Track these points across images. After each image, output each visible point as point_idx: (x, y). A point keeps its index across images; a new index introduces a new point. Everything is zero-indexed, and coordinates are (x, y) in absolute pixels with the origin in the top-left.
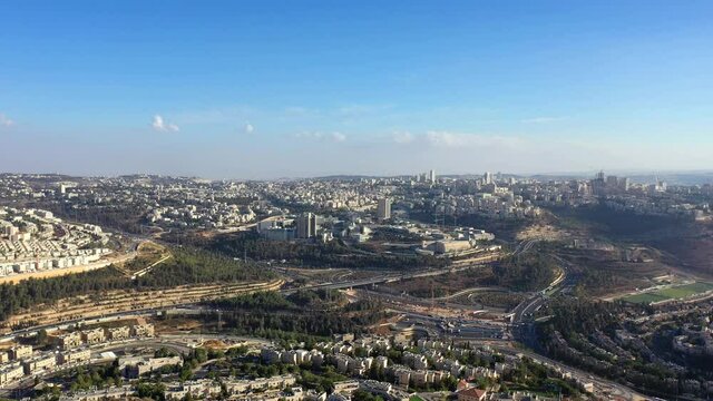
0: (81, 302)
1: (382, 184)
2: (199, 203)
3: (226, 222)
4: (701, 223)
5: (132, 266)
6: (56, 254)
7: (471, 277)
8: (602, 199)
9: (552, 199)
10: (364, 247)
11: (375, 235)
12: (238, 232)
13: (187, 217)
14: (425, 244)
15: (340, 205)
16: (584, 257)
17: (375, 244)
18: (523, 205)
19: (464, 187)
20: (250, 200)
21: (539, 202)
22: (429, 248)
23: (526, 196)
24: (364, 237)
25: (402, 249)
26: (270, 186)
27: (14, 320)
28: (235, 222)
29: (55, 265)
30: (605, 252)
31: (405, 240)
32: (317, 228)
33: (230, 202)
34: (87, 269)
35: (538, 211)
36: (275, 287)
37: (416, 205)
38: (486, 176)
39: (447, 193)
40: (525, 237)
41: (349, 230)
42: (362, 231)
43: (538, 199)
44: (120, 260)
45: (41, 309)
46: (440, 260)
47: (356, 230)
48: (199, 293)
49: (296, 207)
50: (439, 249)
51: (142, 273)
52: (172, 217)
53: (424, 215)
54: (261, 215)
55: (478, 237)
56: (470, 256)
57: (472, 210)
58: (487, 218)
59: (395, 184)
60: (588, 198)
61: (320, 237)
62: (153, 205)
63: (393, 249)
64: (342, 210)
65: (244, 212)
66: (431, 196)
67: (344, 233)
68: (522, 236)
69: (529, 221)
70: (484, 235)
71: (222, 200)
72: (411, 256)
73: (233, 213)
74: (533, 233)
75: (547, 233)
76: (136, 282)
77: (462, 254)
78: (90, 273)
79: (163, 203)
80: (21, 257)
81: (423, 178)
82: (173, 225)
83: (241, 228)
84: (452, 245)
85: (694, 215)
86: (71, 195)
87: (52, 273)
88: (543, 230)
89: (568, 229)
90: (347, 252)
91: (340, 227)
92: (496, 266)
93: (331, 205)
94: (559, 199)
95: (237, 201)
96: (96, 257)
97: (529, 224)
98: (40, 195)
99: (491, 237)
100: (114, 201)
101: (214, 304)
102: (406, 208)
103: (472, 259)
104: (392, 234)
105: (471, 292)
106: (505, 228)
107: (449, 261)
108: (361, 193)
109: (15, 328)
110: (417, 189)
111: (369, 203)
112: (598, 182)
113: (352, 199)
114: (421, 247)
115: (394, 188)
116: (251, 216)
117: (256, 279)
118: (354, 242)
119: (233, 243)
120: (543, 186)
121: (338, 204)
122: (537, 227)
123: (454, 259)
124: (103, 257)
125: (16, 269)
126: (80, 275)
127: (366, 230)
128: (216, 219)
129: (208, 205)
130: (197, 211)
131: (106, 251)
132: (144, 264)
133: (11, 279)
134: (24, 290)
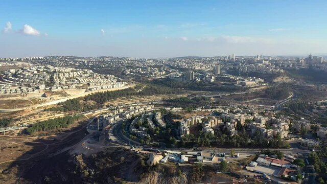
0: (124, 99)
1: (213, 60)
2: (141, 67)
3: (155, 75)
5: (137, 88)
6: (112, 83)
7: (257, 94)
8: (310, 66)
9: (288, 66)
10: (213, 83)
11: (217, 79)
12: (162, 78)
13: (139, 72)
14: (238, 82)
15: (198, 68)
16: (301, 88)
17: (218, 83)
18: (276, 69)
19: (249, 61)
20: (161, 66)
21: (282, 67)
22: (239, 84)
23: (277, 65)
24: (212, 80)
25: (229, 84)
26: (164, 61)
27: (106, 104)
28: (159, 75)
29: (113, 87)
30: (310, 87)
31: (230, 81)
32: (193, 77)
33: (154, 67)
35: (282, 71)
36: (185, 96)
37: (230, 68)
38: (258, 57)
39: (242, 64)
41: (206, 78)
42: (211, 78)
44: (132, 86)
45: (113, 101)
46: (244, 88)
47: (209, 78)
48: (160, 97)
49: (180, 69)
50: (244, 84)
51: (140, 90)
52: (134, 73)
53: (235, 72)
54: (167, 72)
55: (257, 81)
56: (255, 87)
57: (254, 70)
58: (261, 73)
59: (218, 60)
60: (304, 66)
61: (196, 80)
63: (225, 84)
64: (199, 70)
65: (160, 71)
66: (236, 65)
67: (204, 79)
68: (275, 80)
69: (279, 74)
70: (260, 80)
71: (150, 66)
72: (233, 87)
73: (157, 71)
74: (280, 79)
75: (286, 79)
76: (140, 93)
77: (253, 86)
78: (124, 90)
79: (128, 67)
80: (102, 84)
81: (229, 57)
82: (135, 76)
83: (163, 77)
84: (249, 83)
86: (90, 64)
87: (113, 90)
88: (284, 78)
89: (295, 78)
90: (207, 85)
91: (202, 76)
92: (267, 91)
93: (195, 68)
94: (291, 66)
96: (124, 85)
97: (278, 76)
98: (78, 64)
99: (263, 81)
101: (167, 101)
102: (226, 69)
103: (257, 88)
104: (224, 79)
105: (257, 100)
106: (268, 77)
107: (247, 89)
108: (205, 64)
109: (108, 106)
110: (228, 62)
111: (210, 68)
112: (309, 59)
113: (202, 66)
114: (236, 83)
115: (218, 61)
116: (164, 72)
117: (178, 93)
118: (209, 82)
119: (162, 82)
120: (284, 61)
121: (197, 68)
122: (282, 77)
123: (249, 88)
124: (126, 85)
125: (102, 88)
126: (122, 90)
127: (213, 78)
128: (151, 73)
129: (146, 68)
130: (142, 70)
131: (126, 83)
132: (140, 88)
133: (101, 91)
134: (106, 95)
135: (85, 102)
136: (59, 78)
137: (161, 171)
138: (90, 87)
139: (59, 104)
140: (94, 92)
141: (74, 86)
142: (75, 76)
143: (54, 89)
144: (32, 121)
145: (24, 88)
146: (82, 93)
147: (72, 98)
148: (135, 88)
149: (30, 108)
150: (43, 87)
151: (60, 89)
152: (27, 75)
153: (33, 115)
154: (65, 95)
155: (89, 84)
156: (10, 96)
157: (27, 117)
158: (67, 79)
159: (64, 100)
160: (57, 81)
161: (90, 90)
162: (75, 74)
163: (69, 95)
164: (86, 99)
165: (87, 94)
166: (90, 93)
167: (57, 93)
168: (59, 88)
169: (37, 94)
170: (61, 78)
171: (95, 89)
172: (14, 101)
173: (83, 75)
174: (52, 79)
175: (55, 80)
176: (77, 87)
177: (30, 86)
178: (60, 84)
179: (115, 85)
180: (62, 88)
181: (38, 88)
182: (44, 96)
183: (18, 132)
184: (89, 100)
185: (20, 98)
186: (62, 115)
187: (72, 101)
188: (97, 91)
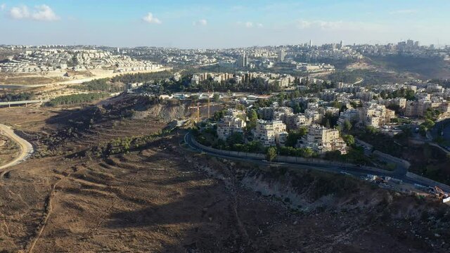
1: (282, 47)
2: (187, 55)
3: (203, 62)
4: (446, 61)
6: (145, 65)
8: (400, 53)
9: (373, 52)
11: (275, 65)
12: (210, 66)
13: (184, 60)
14: (298, 67)
16: (377, 75)
17: (275, 68)
18: (355, 54)
19: (326, 47)
20: (212, 54)
24: (270, 66)
25: (287, 70)
28: (207, 62)
29: (145, 69)
30: (389, 74)
31: (289, 66)
32: (247, 63)
33: (203, 54)
34: (157, 71)
35: (361, 57)
37: (298, 55)
40: (350, 68)
41: (263, 64)
42: (269, 64)
43: (365, 52)
46: (304, 73)
47: (266, 63)
49: (235, 56)
50: (304, 69)
52: (176, 60)
53: (302, 59)
54: (219, 60)
55: (325, 67)
56: (318, 72)
57: (326, 56)
58: (333, 59)
60: (393, 51)
61: (249, 66)
62: (165, 55)
64: (259, 57)
65: (210, 58)
66: (307, 51)
67: (260, 64)
69: (355, 60)
70: (328, 66)
71: (199, 54)
73: (206, 58)
74: (355, 66)
75: (363, 66)
77: (315, 71)
78: (159, 72)
79: (170, 55)
80: (132, 66)
81: (306, 45)
82: (178, 64)
84: (310, 67)
85: (443, 57)
87: (145, 72)
88: (361, 65)
89: (375, 65)
91: (259, 62)
93: (254, 55)
94: (376, 52)
95: (206, 54)
96: (158, 67)
97: (354, 62)
100: (146, 54)
102: (293, 56)
103: (319, 74)
104: (283, 65)
106: (341, 62)
107: (308, 74)
108: (270, 51)
110: (300, 49)
111: (274, 55)
112: (401, 45)
113: (265, 53)
114: (295, 68)
115: (288, 48)
116: (214, 60)
118: (265, 68)
119: (209, 69)
121: (257, 55)
122: (358, 63)
123: (310, 73)
124: (161, 68)
125: (133, 70)
126: (155, 73)
127: (271, 64)
128: (198, 61)
129: (193, 56)
130: (188, 58)
131: (161, 66)
133: (132, 72)
134: (137, 77)
135: (113, 83)
136: (83, 58)
137: (164, 104)
138: (119, 68)
139: (83, 83)
140: (122, 73)
141: (100, 67)
142: (101, 56)
143: (77, 69)
144: (55, 96)
145: (44, 68)
146: (111, 74)
147: (97, 78)
149: (52, 85)
150: (64, 66)
151: (84, 69)
152: (46, 54)
153: (55, 90)
154: (90, 75)
155: (117, 65)
156: (26, 74)
157: (48, 93)
158: (92, 59)
159: (89, 79)
160: (80, 61)
161: (119, 71)
163: (95, 75)
164: (113, 80)
165: (115, 75)
166: (118, 74)
167: (80, 73)
168: (83, 67)
169: (59, 73)
170: (86, 58)
171: (125, 70)
172: (33, 78)
173: (111, 56)
174: (74, 59)
175: (79, 60)
176: (104, 68)
177: (50, 65)
178: (84, 64)
179: (147, 68)
180: (86, 67)
181: (59, 67)
182: (66, 75)
183: (41, 104)
184: (118, 81)
185: (40, 76)
186: (86, 92)
187: (98, 81)
188: (126, 73)
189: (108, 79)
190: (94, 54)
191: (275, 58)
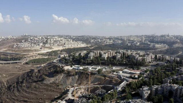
3: (107, 42)
5: (91, 47)
7: (161, 52)
10: (137, 46)
11: (140, 44)
12: (110, 44)
13: (98, 41)
15: (132, 39)
17: (140, 46)
18: (176, 40)
19: (163, 36)
20: (111, 39)
22: (152, 46)
23: (177, 38)
25: (146, 47)
28: (109, 42)
29: (77, 46)
31: (147, 45)
33: (107, 39)
34: (83, 47)
35: (179, 41)
37: (150, 40)
40: (175, 46)
41: (134, 43)
42: (137, 43)
43: (180, 39)
44: (89, 46)
46: (154, 48)
47: (136, 43)
49: (121, 40)
50: (154, 46)
51: (93, 48)
52: (95, 41)
53: (152, 41)
54: (114, 41)
55: (164, 45)
57: (163, 40)
58: (167, 42)
61: (128, 44)
62: (90, 39)
63: (144, 46)
64: (133, 40)
65: (110, 40)
66: (154, 38)
75: (180, 45)
77: (160, 47)
79: (93, 39)
80: (72, 44)
82: (96, 43)
84: (157, 46)
90: (134, 47)
91: (132, 43)
92: (167, 50)
93: (130, 39)
95: (109, 38)
97: (176, 43)
100: (83, 38)
102: (148, 40)
103: (162, 49)
106: (171, 43)
107: (156, 49)
108: (137, 37)
110: (151, 37)
111: (139, 39)
113: (135, 38)
114: (150, 46)
115: (145, 36)
116: (112, 41)
119: (109, 46)
122: (178, 44)
123: (157, 48)
124: (85, 45)
125: (71, 46)
127: (138, 43)
128: (104, 42)
129: (103, 39)
130: (100, 40)
132: (93, 46)
134: (73, 49)
135: (61, 53)
136: (50, 41)
139: (47, 52)
140: (66, 48)
141: (56, 45)
142: (59, 40)
143: (47, 45)
144: (32, 58)
145: (33, 45)
146: (61, 48)
148: (90, 46)
149: (32, 53)
150: (41, 44)
151: (49, 46)
152: (36, 39)
153: (32, 56)
154: (51, 48)
155: (65, 44)
156: (25, 48)
157: (29, 57)
158: (54, 41)
159: (50, 50)
160: (49, 42)
162: (59, 39)
163: (53, 49)
164: (62, 51)
166: (64, 48)
167: (47, 47)
168: (49, 45)
169: (38, 47)
170: (51, 41)
171: (67, 46)
172: (26, 50)
173: (63, 40)
174: (47, 41)
175: (48, 41)
176: (58, 45)
177: (35, 44)
178: (50, 43)
179: (78, 45)
180: (50, 45)
181: (39, 45)
182: (41, 48)
183: (23, 63)
185: (29, 49)
186: (47, 57)
187: (54, 52)
188: (68, 47)
189: (59, 50)
190: (56, 39)
191: (140, 41)
